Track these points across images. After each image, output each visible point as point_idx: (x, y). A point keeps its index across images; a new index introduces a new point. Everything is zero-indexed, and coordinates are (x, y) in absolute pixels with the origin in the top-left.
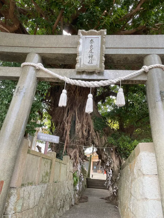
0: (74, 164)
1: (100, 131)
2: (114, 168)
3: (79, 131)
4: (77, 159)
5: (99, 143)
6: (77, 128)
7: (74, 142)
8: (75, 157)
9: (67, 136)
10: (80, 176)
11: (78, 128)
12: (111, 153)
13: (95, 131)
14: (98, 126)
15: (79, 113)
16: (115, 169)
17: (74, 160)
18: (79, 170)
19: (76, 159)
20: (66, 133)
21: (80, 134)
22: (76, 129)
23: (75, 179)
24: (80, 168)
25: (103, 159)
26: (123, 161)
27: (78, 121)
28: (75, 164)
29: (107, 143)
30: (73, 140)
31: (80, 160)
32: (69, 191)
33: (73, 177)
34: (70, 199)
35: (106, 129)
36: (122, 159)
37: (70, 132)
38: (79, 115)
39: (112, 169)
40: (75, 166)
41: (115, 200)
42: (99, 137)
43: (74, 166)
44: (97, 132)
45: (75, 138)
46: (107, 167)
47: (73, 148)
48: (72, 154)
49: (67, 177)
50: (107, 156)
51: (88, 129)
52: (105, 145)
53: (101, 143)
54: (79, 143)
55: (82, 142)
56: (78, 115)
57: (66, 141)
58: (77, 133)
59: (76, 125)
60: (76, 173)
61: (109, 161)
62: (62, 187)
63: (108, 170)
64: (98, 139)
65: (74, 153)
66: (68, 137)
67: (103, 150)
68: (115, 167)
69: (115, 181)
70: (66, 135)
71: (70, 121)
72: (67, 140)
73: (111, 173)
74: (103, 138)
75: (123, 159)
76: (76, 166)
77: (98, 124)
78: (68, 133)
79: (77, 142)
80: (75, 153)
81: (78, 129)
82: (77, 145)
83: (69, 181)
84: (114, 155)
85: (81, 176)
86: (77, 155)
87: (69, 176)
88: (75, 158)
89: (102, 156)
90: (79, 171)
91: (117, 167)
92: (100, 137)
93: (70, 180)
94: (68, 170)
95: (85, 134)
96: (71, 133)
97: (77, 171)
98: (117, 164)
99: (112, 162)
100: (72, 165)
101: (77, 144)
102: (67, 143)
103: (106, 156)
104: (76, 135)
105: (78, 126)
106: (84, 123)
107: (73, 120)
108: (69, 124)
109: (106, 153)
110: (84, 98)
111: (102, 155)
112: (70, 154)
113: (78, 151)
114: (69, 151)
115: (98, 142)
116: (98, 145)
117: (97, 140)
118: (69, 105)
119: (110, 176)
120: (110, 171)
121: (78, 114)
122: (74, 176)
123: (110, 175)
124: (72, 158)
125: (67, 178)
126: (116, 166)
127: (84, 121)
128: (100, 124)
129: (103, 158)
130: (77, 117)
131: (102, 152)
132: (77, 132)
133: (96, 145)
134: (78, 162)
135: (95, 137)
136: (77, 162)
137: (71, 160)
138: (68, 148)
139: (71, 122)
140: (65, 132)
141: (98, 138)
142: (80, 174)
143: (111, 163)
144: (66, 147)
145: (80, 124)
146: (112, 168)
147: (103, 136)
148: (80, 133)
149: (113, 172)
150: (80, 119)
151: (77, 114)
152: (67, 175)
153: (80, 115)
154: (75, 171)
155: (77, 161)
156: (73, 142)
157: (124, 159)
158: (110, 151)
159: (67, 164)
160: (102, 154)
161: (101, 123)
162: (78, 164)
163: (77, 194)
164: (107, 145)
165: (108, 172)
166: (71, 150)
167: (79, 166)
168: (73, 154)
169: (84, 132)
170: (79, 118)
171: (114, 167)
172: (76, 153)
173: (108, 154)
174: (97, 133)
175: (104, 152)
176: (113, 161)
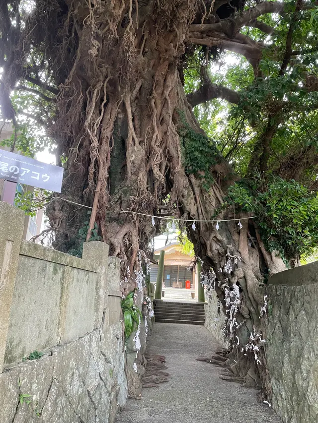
0: (123, 270)
1: (202, 174)
2: (246, 281)
3: (139, 170)
4: (135, 254)
5: (200, 209)
6: (132, 159)
7: (124, 205)
8: (128, 248)
9: (99, 183)
10: (143, 305)
11: (135, 159)
12: (236, 237)
13: (186, 173)
14: (196, 158)
15: (136, 114)
16: (250, 283)
17: (126, 258)
18: (140, 287)
19: (132, 254)
20: (96, 174)
21: (143, 176)
22: (129, 165)
23: (128, 317)
24: (143, 281)
25: (210, 254)
26: (274, 258)
27: (133, 139)
28: (129, 271)
29: (223, 208)
30: (120, 198)
31: (143, 257)
32: (109, 362)
33: (123, 312)
34: (110, 394)
35: (218, 167)
36: (270, 254)
37: (109, 173)
38: (136, 122)
39: (238, 284)
40: (126, 276)
41: (249, 372)
42: (197, 190)
43: (123, 276)
44: (192, 176)
45: (125, 192)
46: (221, 277)
47: (120, 220)
48: (118, 241)
49: (98, 317)
50: (222, 246)
51: (166, 169)
52: (217, 213)
53: (205, 208)
54: (140, 205)
55: (149, 204)
56: (133, 121)
57: (96, 200)
58: (134, 177)
59: (129, 150)
60: (131, 299)
61: (233, 260)
62: (72, 363)
63: (225, 287)
64: (195, 198)
65: (122, 236)
66: (101, 188)
67: (210, 228)
68: (248, 278)
69: (247, 316)
70: (95, 181)
71: (109, 135)
72: (101, 197)
73: (238, 296)
74: (212, 194)
75: (273, 255)
76: (131, 276)
77: (196, 153)
78: (104, 173)
79: (133, 202)
80: (126, 237)
81: (134, 163)
82: (134, 213)
83: (107, 330)
84: (246, 242)
85: (145, 303)
86: (135, 242)
87: (107, 311)
88: (126, 251)
89: (208, 246)
90: (141, 291)
91: (253, 276)
92: (202, 192)
93: (112, 323)
94: (101, 292)
95: (160, 175)
96: (113, 175)
97: (134, 292)
98: (252, 267)
99: (240, 264)
100: (118, 272)
101: (133, 210)
102: (100, 207)
103: (218, 247)
104: (128, 183)
105: (135, 154)
106: (153, 143)
107: (119, 134)
108: (106, 147)
109: (219, 237)
110: (152, 63)
111: (208, 243)
112: (112, 240)
113: (135, 232)
114: (106, 230)
115: (195, 207)
116: (196, 215)
117: (193, 201)
118: (105, 80)
119: (235, 302)
120: (232, 289)
121: (133, 116)
122: (125, 307)
123: (232, 299)
124: (118, 251)
125: (100, 319)
126: (250, 274)
127: (154, 137)
128: (201, 152)
129: (211, 251)
130: (131, 124)
131: (207, 233)
132: (132, 174)
133: (189, 213)
134: (138, 262)
135: (186, 192)
136: (135, 264)
137: (114, 259)
138: (103, 223)
139: (111, 139)
140: (92, 170)
141: (194, 194)
142: (144, 298)
143: (237, 265)
144: (98, 218)
145: (140, 147)
146: (241, 281)
147: (211, 188)
148: (140, 176)
149: (241, 290)
150: (141, 133)
151: (130, 117)
152: (97, 310)
153: (141, 120)
154: (128, 292)
155: (133, 262)
156: (121, 203)
157: (277, 252)
158: (233, 230)
159: (98, 271)
160: (208, 240)
161: (204, 149)
162: (138, 269)
163: (135, 361)
164: (223, 212)
165: (227, 291)
166: (113, 227)
167: (140, 278)
168: (121, 241)
169: (156, 170)
170: (138, 130)
171: (245, 277)
172: (130, 236)
173: (228, 238)
174: (193, 180)
175: (213, 235)
176: (242, 259)
